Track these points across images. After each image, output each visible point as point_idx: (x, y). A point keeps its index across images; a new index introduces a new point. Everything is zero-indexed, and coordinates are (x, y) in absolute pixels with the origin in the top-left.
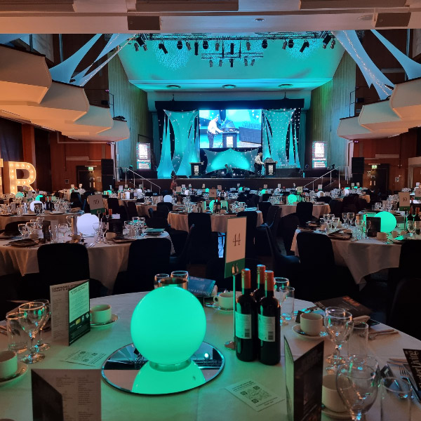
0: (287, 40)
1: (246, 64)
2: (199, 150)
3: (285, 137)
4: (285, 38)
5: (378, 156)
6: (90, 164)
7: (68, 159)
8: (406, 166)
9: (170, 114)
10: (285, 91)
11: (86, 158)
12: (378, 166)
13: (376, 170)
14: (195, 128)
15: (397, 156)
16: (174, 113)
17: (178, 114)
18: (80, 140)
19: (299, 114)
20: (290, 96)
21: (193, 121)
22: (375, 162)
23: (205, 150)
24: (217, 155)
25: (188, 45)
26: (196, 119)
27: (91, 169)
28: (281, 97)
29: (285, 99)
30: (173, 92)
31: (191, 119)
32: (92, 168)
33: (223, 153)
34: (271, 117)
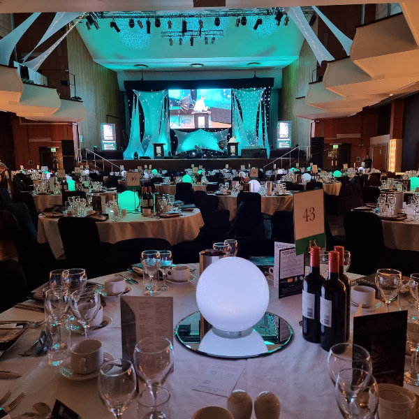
0: (240, 18)
1: (206, 43)
2: (169, 131)
3: (255, 117)
4: (239, 15)
5: (339, 136)
6: (53, 145)
7: (30, 140)
8: (368, 146)
9: (139, 94)
10: (255, 70)
11: (48, 140)
12: (339, 146)
13: (338, 150)
14: (165, 108)
15: (358, 136)
16: (143, 93)
17: (147, 94)
18: (40, 121)
19: (270, 94)
20: (260, 75)
21: (162, 101)
22: (336, 142)
23: (175, 131)
24: (187, 136)
25: (140, 23)
26: (165, 99)
27: (53, 150)
28: (251, 75)
29: (255, 78)
30: (142, 71)
31: (161, 100)
32: (55, 150)
33: (194, 134)
34: (241, 97)
